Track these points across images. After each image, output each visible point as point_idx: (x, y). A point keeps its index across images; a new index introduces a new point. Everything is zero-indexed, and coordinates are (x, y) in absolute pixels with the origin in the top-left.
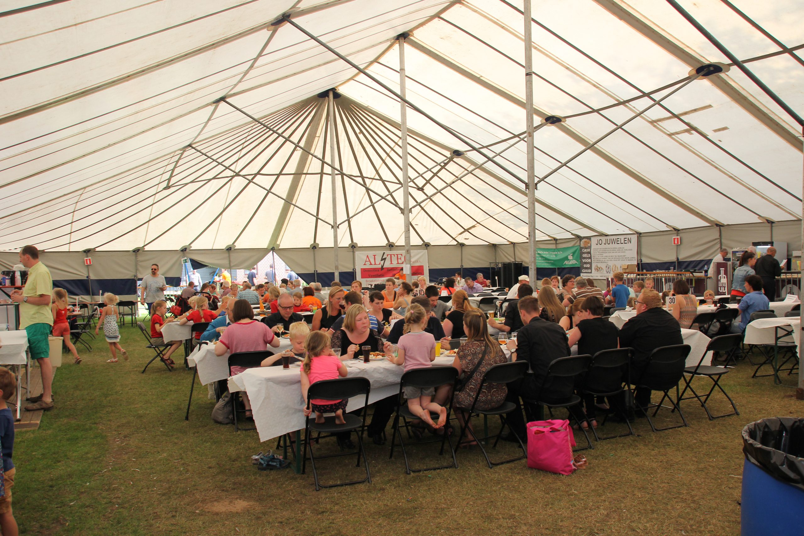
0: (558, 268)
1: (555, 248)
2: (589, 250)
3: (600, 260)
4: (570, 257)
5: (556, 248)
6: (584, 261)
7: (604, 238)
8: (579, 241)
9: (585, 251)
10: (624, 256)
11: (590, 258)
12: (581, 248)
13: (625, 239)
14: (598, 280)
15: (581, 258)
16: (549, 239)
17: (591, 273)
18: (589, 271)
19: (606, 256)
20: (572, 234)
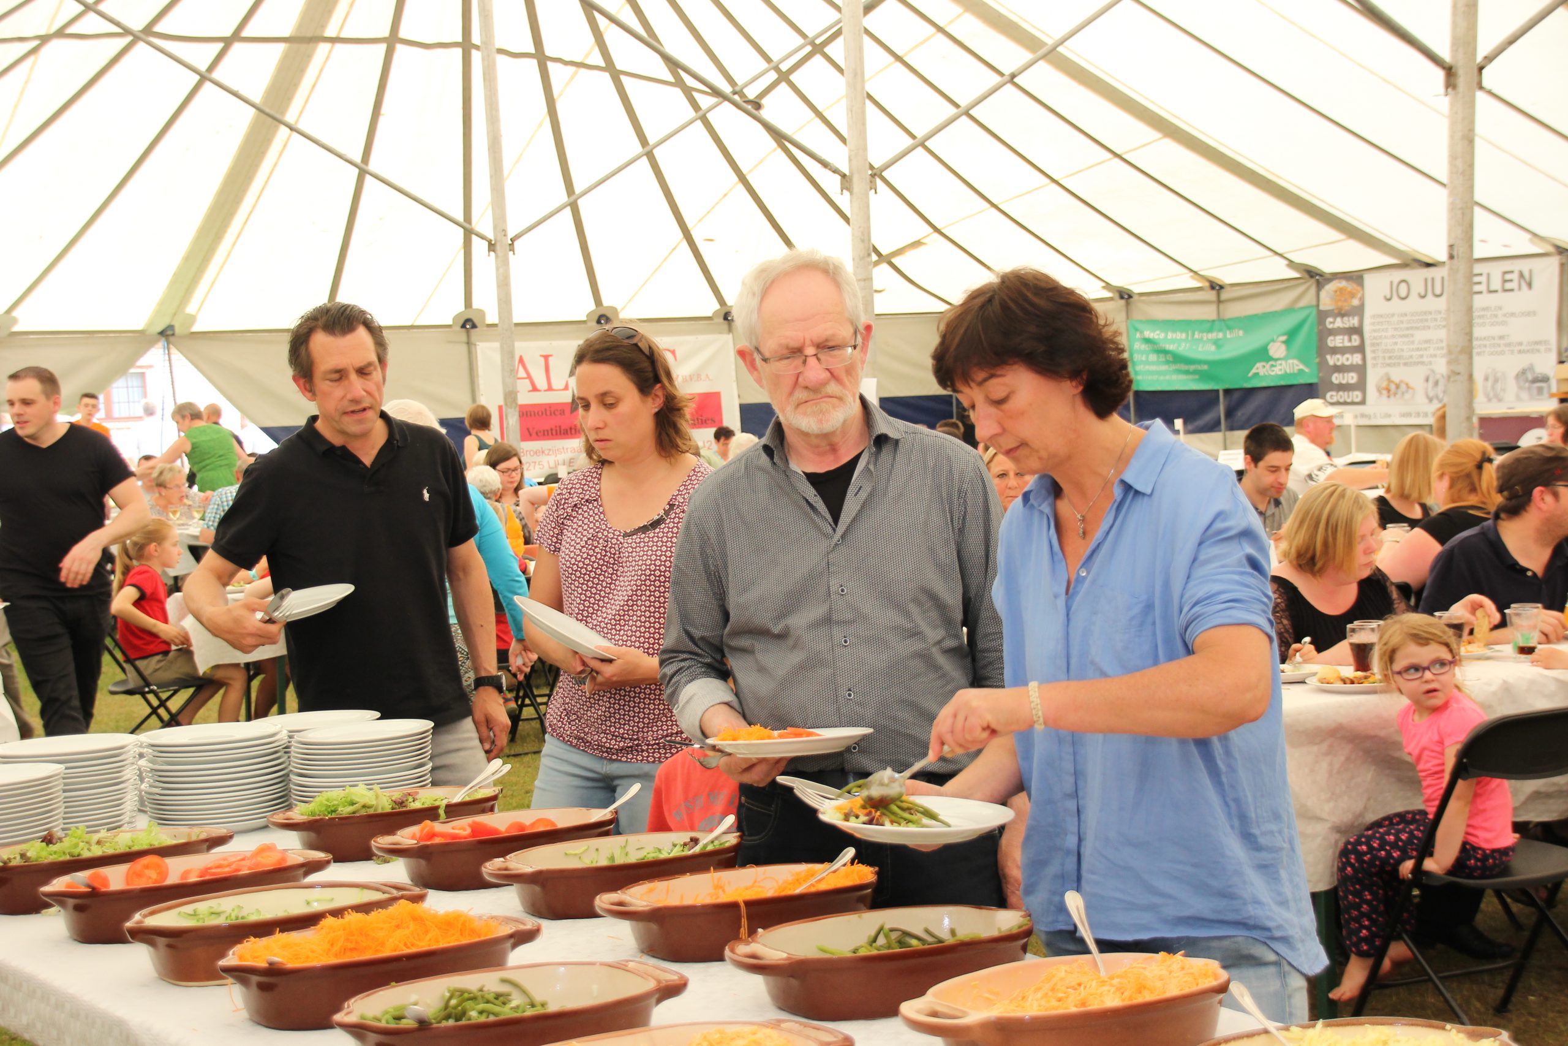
0: (1227, 392)
1: (1214, 316)
2: (1354, 321)
3: (1400, 357)
4: (1277, 350)
5: (1220, 319)
6: (1331, 360)
7: (1417, 277)
8: (1313, 290)
9: (1339, 323)
10: (1501, 338)
11: (1361, 349)
12: (1322, 316)
13: (1508, 277)
14: (1392, 431)
15: (1323, 350)
16: (1195, 284)
17: (1363, 402)
18: (1356, 396)
19: (1427, 342)
20: (1291, 264)
